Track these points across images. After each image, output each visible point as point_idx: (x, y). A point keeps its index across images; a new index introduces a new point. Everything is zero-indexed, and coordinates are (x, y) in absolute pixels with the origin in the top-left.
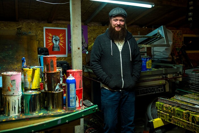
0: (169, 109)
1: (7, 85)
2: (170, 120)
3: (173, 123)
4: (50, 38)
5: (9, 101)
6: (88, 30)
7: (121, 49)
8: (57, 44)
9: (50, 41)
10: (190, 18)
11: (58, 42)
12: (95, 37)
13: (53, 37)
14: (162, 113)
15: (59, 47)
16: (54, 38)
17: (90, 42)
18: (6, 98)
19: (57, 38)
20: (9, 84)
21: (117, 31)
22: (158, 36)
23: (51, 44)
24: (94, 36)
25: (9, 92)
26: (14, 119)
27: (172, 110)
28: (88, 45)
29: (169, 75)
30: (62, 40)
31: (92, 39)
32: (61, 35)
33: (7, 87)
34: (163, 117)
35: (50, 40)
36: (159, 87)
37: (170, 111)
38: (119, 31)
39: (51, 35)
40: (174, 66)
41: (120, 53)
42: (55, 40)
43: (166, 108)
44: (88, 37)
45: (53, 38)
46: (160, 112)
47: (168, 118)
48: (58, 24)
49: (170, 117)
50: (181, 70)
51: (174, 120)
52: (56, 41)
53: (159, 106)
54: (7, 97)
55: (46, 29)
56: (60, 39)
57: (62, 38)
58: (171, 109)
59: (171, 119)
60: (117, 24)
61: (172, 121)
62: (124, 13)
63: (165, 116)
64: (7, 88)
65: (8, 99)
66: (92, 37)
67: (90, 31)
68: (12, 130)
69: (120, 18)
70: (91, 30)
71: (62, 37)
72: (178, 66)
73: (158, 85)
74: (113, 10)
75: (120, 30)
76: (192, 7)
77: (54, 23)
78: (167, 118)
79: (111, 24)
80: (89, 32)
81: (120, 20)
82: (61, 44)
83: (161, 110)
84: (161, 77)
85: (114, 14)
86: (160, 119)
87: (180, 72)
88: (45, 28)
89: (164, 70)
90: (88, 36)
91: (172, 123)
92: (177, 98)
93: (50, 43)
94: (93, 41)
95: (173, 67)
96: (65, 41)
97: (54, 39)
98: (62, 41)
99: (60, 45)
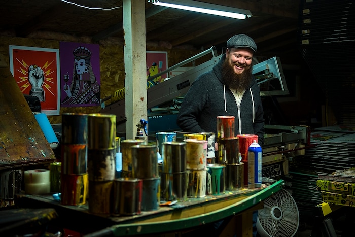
0: (340, 187)
1: (199, 156)
2: (343, 202)
3: (349, 205)
4: (24, 72)
5: (200, 178)
6: (101, 54)
7: (240, 101)
8: (39, 86)
9: (24, 79)
10: (305, 41)
11: (40, 81)
12: (114, 70)
13: (29, 70)
14: (329, 195)
15: (43, 92)
16: (31, 72)
17: (105, 82)
18: (196, 174)
19: (38, 72)
20: (201, 154)
21: (236, 74)
22: (268, 74)
23: (26, 86)
24: (113, 67)
25: (201, 164)
26: (207, 201)
27: (347, 187)
28: (100, 87)
29: (289, 145)
30: (48, 76)
31: (108, 73)
32: (46, 66)
33: (200, 158)
34: (332, 199)
35: (23, 76)
36: (275, 167)
37: (342, 189)
38: (240, 74)
39: (25, 65)
40: (293, 128)
41: (239, 108)
42: (35, 76)
43: (336, 186)
44: (101, 70)
45: (29, 72)
46: (327, 193)
47: (341, 199)
48: (41, 40)
49: (343, 198)
50: (304, 136)
51: (351, 200)
52: (37, 77)
53: (324, 185)
54: (198, 172)
55: (15, 51)
56: (45, 74)
57: (48, 73)
58: (345, 186)
59: (345, 200)
60: (240, 62)
61: (348, 202)
62: (254, 47)
63: (335, 198)
64: (199, 160)
65: (199, 175)
66: (109, 69)
67: (105, 56)
68: (218, 211)
69: (247, 54)
70: (106, 54)
71: (49, 71)
72: (300, 128)
73: (273, 163)
74: (236, 37)
75: (241, 72)
76: (308, 20)
77: (32, 36)
78: (339, 200)
79: (228, 59)
80: (102, 59)
81: (246, 57)
82: (47, 87)
83: (327, 190)
84: (277, 149)
85: (237, 44)
86: (327, 203)
87: (303, 140)
88: (12, 48)
89: (282, 137)
90: (101, 67)
91: (347, 205)
92: (339, 173)
93: (24, 83)
94: (110, 78)
95: (292, 130)
96: (55, 80)
97: (33, 74)
98: (49, 80)
99: (45, 89)
